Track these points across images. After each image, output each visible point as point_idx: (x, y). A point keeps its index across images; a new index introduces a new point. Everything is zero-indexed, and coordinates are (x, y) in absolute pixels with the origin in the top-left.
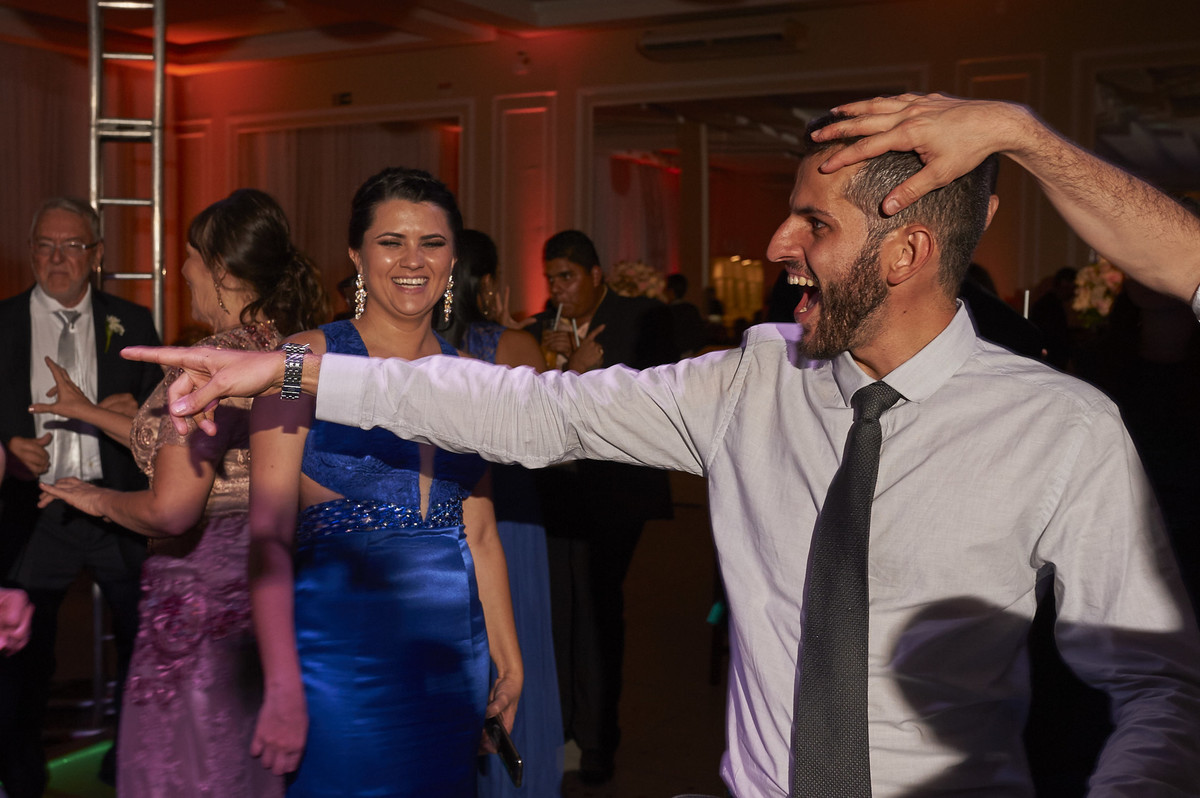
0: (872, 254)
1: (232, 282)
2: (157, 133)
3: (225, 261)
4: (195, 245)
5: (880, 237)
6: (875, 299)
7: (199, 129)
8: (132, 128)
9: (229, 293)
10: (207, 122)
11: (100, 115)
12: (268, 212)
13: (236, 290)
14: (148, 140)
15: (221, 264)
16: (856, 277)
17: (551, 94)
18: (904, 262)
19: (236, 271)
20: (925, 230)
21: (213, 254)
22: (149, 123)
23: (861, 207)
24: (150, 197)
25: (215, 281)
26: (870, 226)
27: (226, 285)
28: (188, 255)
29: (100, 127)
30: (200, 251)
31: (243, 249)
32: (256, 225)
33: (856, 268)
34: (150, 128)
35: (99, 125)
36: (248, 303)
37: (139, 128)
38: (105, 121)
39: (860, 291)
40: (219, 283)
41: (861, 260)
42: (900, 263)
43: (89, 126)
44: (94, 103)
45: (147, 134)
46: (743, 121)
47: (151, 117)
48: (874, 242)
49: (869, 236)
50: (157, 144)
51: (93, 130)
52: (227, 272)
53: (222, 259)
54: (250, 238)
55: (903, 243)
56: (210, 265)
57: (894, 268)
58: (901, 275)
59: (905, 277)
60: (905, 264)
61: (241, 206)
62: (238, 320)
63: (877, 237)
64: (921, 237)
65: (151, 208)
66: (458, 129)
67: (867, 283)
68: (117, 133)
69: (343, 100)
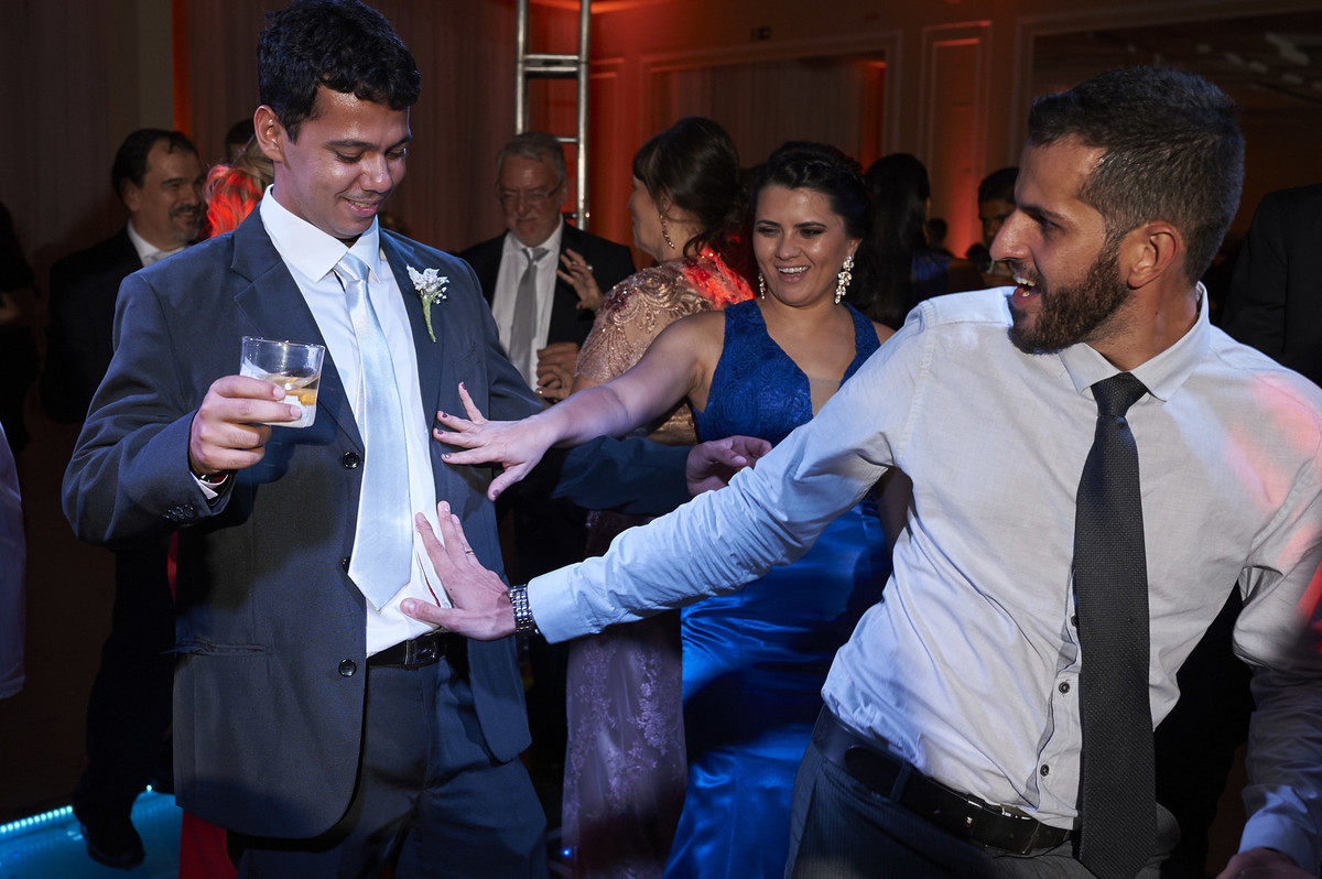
0: (1110, 258)
1: (677, 213)
2: (583, 68)
3: (671, 192)
4: (640, 177)
5: (1119, 238)
6: (1114, 301)
7: (611, 68)
8: (558, 63)
9: (675, 224)
10: (620, 61)
11: (527, 51)
12: (716, 140)
13: (682, 221)
14: (574, 76)
15: (667, 195)
16: (1093, 284)
17: (985, 23)
18: (1147, 263)
19: (682, 202)
20: (1168, 231)
21: (658, 186)
22: (575, 57)
23: (1096, 206)
24: (576, 134)
25: (660, 213)
26: (1108, 226)
27: (671, 216)
28: (634, 188)
29: (527, 62)
30: (646, 184)
31: (691, 179)
32: (707, 153)
33: (1093, 274)
34: (576, 63)
35: (527, 61)
36: (693, 236)
37: (568, 62)
38: (532, 57)
39: (1097, 296)
40: (664, 214)
41: (1099, 265)
42: (1142, 264)
43: (515, 62)
44: (521, 38)
45: (573, 69)
46: (1203, 48)
47: (578, 53)
48: (1112, 244)
49: (1107, 237)
50: (583, 79)
51: (520, 66)
52: (673, 203)
53: (668, 190)
54: (698, 168)
55: (1144, 242)
56: (655, 196)
57: (1136, 270)
58: (1143, 277)
59: (1147, 280)
60: (1147, 264)
61: (690, 135)
62: (681, 254)
63: (1116, 239)
64: (1165, 238)
65: (576, 145)
66: (881, 65)
67: (1105, 289)
68: (543, 69)
69: (762, 34)
